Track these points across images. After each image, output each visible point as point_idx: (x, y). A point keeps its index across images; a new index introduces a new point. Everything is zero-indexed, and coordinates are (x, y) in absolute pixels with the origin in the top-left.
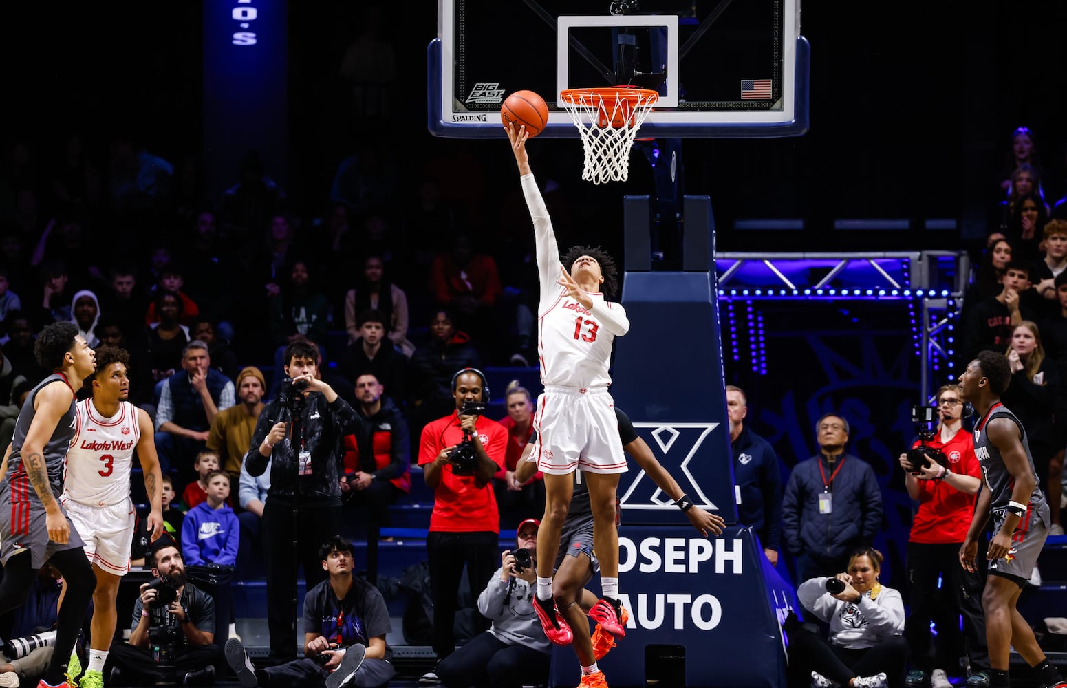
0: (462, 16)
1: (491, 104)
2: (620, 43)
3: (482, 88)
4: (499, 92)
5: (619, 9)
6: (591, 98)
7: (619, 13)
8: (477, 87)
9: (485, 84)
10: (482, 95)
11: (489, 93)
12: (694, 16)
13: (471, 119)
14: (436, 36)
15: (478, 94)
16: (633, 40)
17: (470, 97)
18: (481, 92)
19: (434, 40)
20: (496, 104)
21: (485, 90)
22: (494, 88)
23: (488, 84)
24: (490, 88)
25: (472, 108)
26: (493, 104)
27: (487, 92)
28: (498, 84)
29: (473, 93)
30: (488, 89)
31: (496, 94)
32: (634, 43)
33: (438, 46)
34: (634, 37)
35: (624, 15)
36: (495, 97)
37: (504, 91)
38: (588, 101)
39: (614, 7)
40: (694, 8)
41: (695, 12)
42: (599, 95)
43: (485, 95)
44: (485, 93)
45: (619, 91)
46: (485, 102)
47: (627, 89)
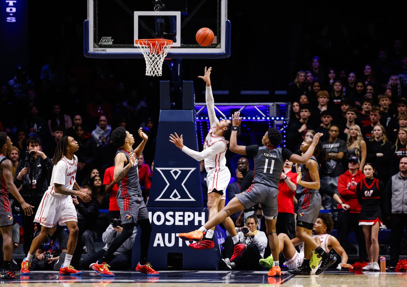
0: (97, 11)
1: (108, 45)
2: (158, 22)
3: (105, 39)
4: (111, 41)
5: (158, 9)
6: (146, 43)
7: (158, 11)
8: (103, 38)
9: (106, 37)
10: (105, 41)
12: (187, 12)
13: (100, 51)
15: (103, 41)
16: (163, 21)
17: (100, 42)
19: (86, 20)
20: (110, 45)
23: (107, 37)
24: (108, 39)
25: (101, 46)
27: (107, 40)
28: (111, 37)
29: (101, 41)
30: (107, 39)
31: (110, 41)
32: (163, 22)
33: (88, 22)
34: (163, 20)
35: (160, 11)
37: (113, 40)
39: (156, 8)
40: (187, 9)
41: (187, 10)
42: (150, 42)
43: (106, 42)
45: (157, 40)
46: (106, 44)
47: (161, 39)
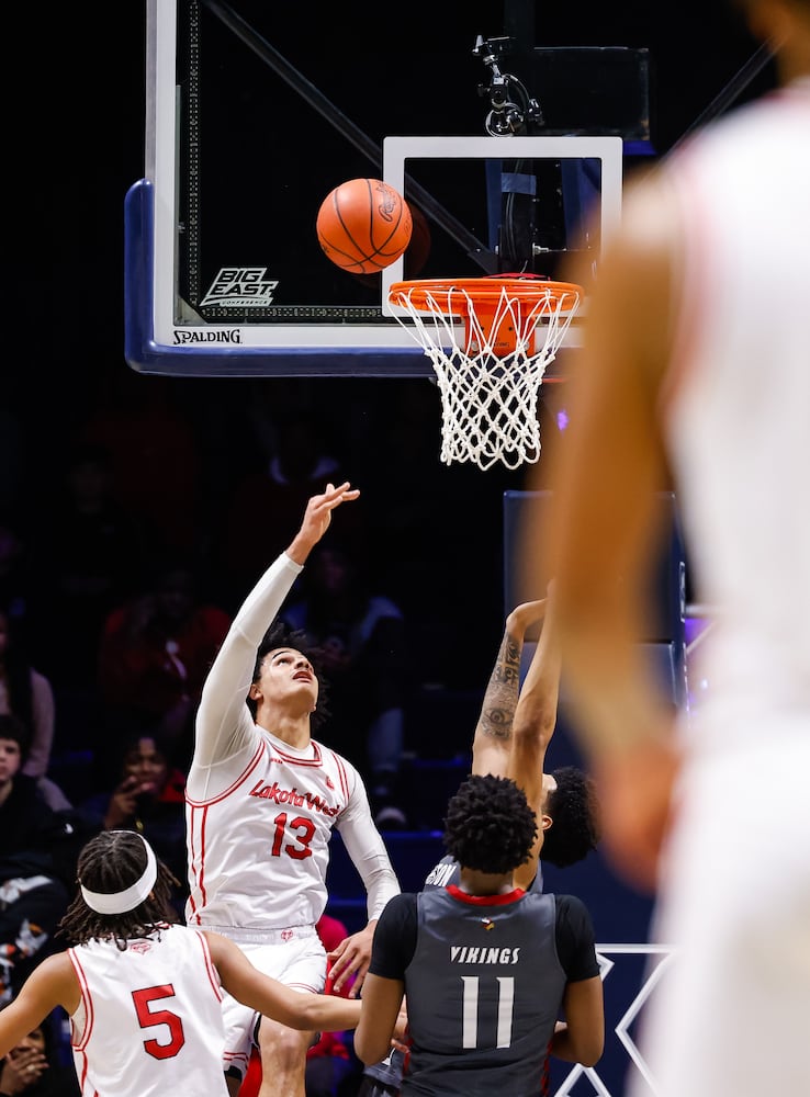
0: (194, 136)
1: (249, 308)
2: (505, 190)
3: (232, 278)
4: (266, 286)
5: (504, 123)
6: (449, 299)
7: (505, 132)
8: (223, 275)
9: (239, 270)
10: (232, 291)
11: (247, 288)
12: (647, 138)
13: (209, 339)
14: (141, 175)
15: (225, 290)
16: (529, 185)
17: (208, 296)
18: (232, 285)
19: (139, 183)
20: (260, 308)
21: (239, 282)
22: (257, 277)
23: (245, 270)
24: (249, 277)
25: (213, 316)
26: (255, 308)
27: (243, 285)
28: (264, 270)
29: (216, 288)
30: (244, 280)
31: (261, 289)
32: (533, 191)
33: (146, 194)
34: (533, 179)
35: (515, 135)
36: (258, 294)
37: (275, 283)
38: (443, 305)
39: (495, 119)
40: (646, 123)
41: (648, 131)
42: (464, 292)
43: (239, 292)
44: (238, 286)
45: (507, 285)
46: (239, 305)
47: (520, 280)
